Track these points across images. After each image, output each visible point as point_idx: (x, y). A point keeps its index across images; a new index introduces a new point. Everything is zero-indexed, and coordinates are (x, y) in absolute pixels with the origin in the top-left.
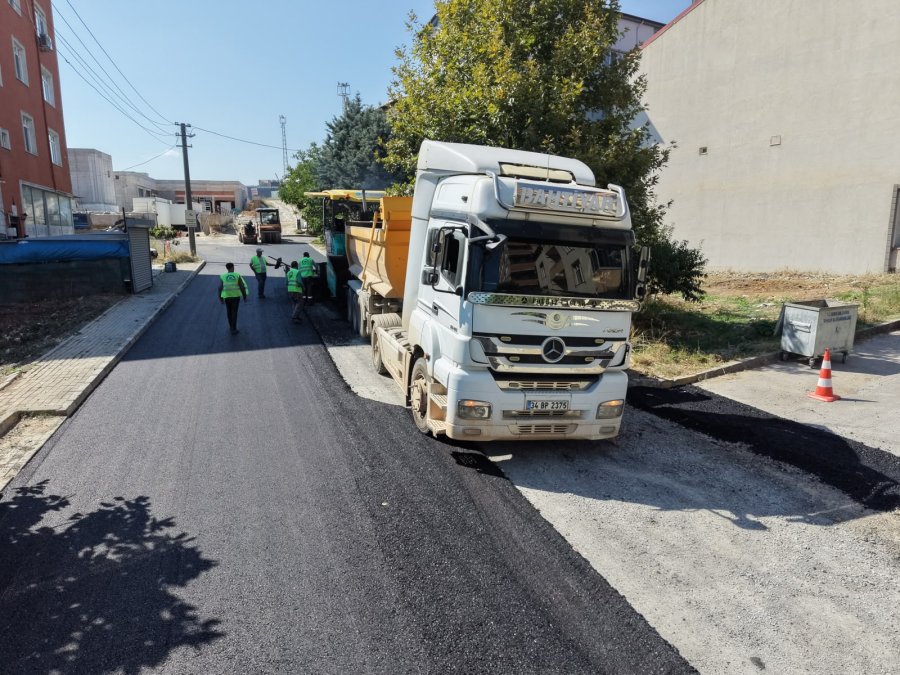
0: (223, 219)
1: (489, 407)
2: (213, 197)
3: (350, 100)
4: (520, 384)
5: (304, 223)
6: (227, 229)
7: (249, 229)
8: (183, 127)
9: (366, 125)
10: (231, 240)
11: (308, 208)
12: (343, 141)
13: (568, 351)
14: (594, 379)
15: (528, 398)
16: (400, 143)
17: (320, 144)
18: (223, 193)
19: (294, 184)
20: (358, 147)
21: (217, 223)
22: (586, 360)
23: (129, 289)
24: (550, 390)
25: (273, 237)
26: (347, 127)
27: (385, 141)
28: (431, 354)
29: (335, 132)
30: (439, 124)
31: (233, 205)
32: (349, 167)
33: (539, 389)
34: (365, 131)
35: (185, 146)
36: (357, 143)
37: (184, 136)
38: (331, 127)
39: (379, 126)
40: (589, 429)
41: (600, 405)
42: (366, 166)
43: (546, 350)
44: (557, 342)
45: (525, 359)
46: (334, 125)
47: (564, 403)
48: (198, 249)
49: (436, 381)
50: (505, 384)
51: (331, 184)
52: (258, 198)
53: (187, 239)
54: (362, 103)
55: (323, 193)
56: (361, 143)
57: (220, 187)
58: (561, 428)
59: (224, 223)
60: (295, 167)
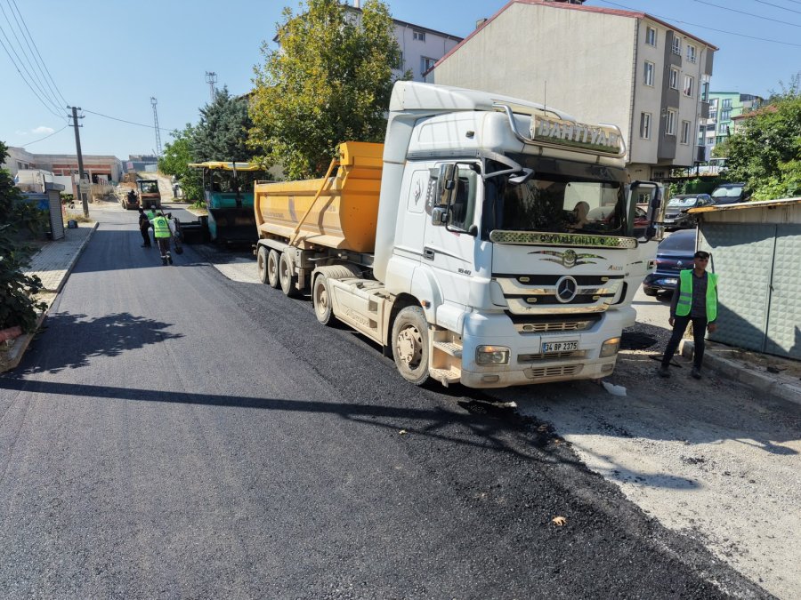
0: (105, 189)
1: (507, 352)
2: (90, 170)
3: (220, 91)
4: (533, 327)
5: (180, 192)
6: (109, 197)
7: (132, 197)
8: (74, 110)
9: (233, 112)
10: (115, 207)
11: (185, 178)
12: (214, 125)
13: (579, 289)
14: (596, 317)
15: (543, 341)
16: (258, 130)
17: (195, 125)
18: (99, 166)
19: (171, 159)
20: (227, 129)
21: (100, 192)
22: (594, 298)
24: (560, 331)
25: (153, 202)
26: (217, 113)
27: (248, 129)
28: (431, 300)
29: (207, 116)
30: (283, 118)
31: (110, 178)
32: (220, 145)
33: (550, 331)
34: (232, 117)
35: (76, 126)
36: (226, 126)
37: (75, 117)
38: (203, 112)
39: (244, 113)
40: (592, 369)
41: (603, 345)
42: (234, 144)
43: (560, 290)
44: (570, 281)
45: (542, 300)
46: (206, 111)
47: (574, 343)
48: (90, 213)
49: (440, 328)
50: (520, 327)
51: (206, 157)
52: (134, 171)
53: (81, 206)
54: (229, 94)
55: (203, 164)
56: (230, 126)
57: (97, 161)
58: (569, 369)
59: (105, 192)
60: (172, 144)
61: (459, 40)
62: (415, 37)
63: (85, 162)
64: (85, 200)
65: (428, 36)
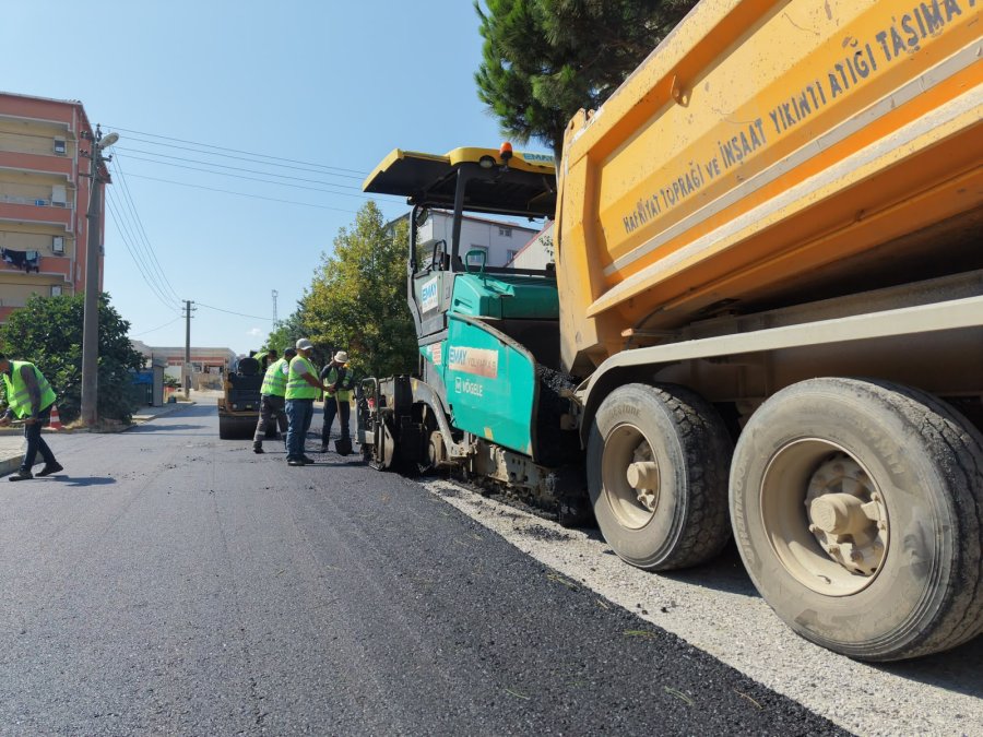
0: (211, 378)
2: (203, 362)
6: (215, 386)
8: (189, 303)
18: (213, 359)
21: (205, 381)
23: (151, 405)
31: (221, 369)
35: (188, 317)
37: (188, 310)
38: (301, 303)
46: (303, 302)
48: (190, 395)
57: (210, 353)
59: (211, 381)
60: (275, 333)
61: (538, 231)
62: (501, 233)
63: (192, 354)
64: (188, 386)
65: (514, 232)
